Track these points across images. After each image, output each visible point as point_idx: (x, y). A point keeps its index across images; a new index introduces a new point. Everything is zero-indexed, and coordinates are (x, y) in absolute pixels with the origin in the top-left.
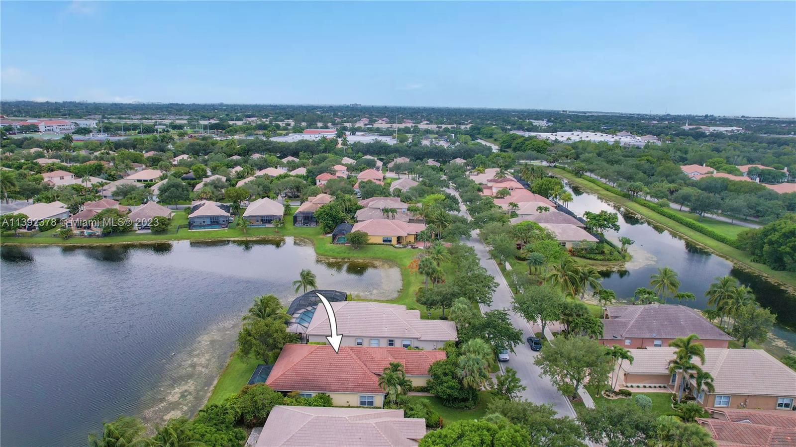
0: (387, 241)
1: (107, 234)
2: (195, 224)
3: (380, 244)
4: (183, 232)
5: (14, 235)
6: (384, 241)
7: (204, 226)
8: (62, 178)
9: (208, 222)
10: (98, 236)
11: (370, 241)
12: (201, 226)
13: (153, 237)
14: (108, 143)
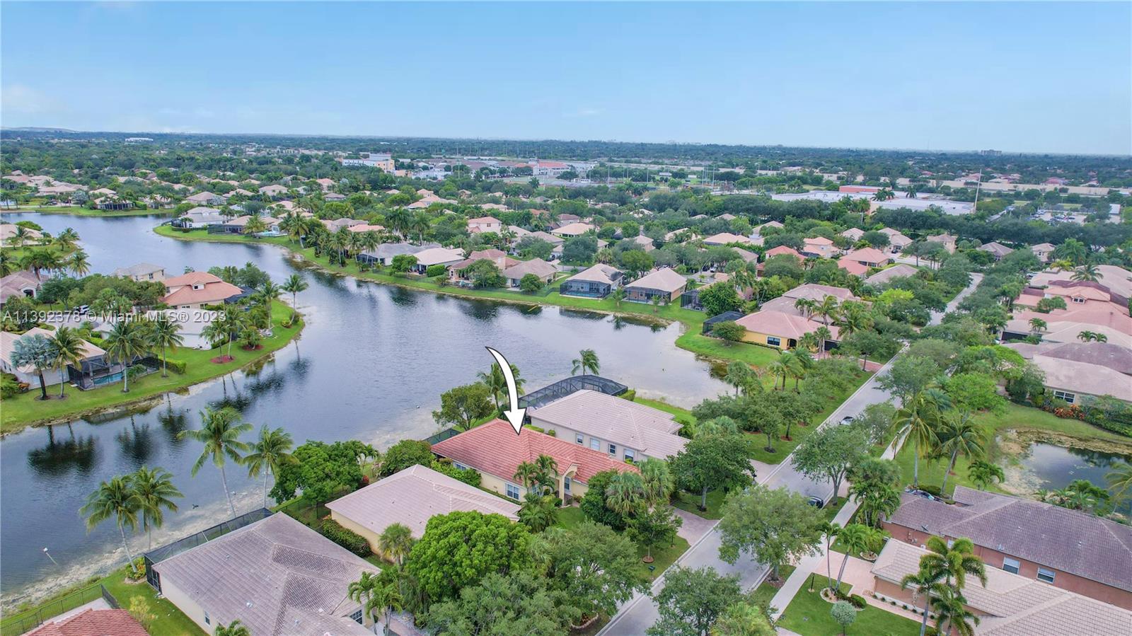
0: (774, 342)
1: (480, 286)
2: (572, 289)
3: (762, 345)
4: (554, 296)
5: (404, 277)
6: (769, 342)
7: (580, 292)
8: (489, 225)
9: (587, 288)
10: (470, 288)
11: (745, 339)
12: (577, 292)
13: (520, 296)
14: (563, 190)
